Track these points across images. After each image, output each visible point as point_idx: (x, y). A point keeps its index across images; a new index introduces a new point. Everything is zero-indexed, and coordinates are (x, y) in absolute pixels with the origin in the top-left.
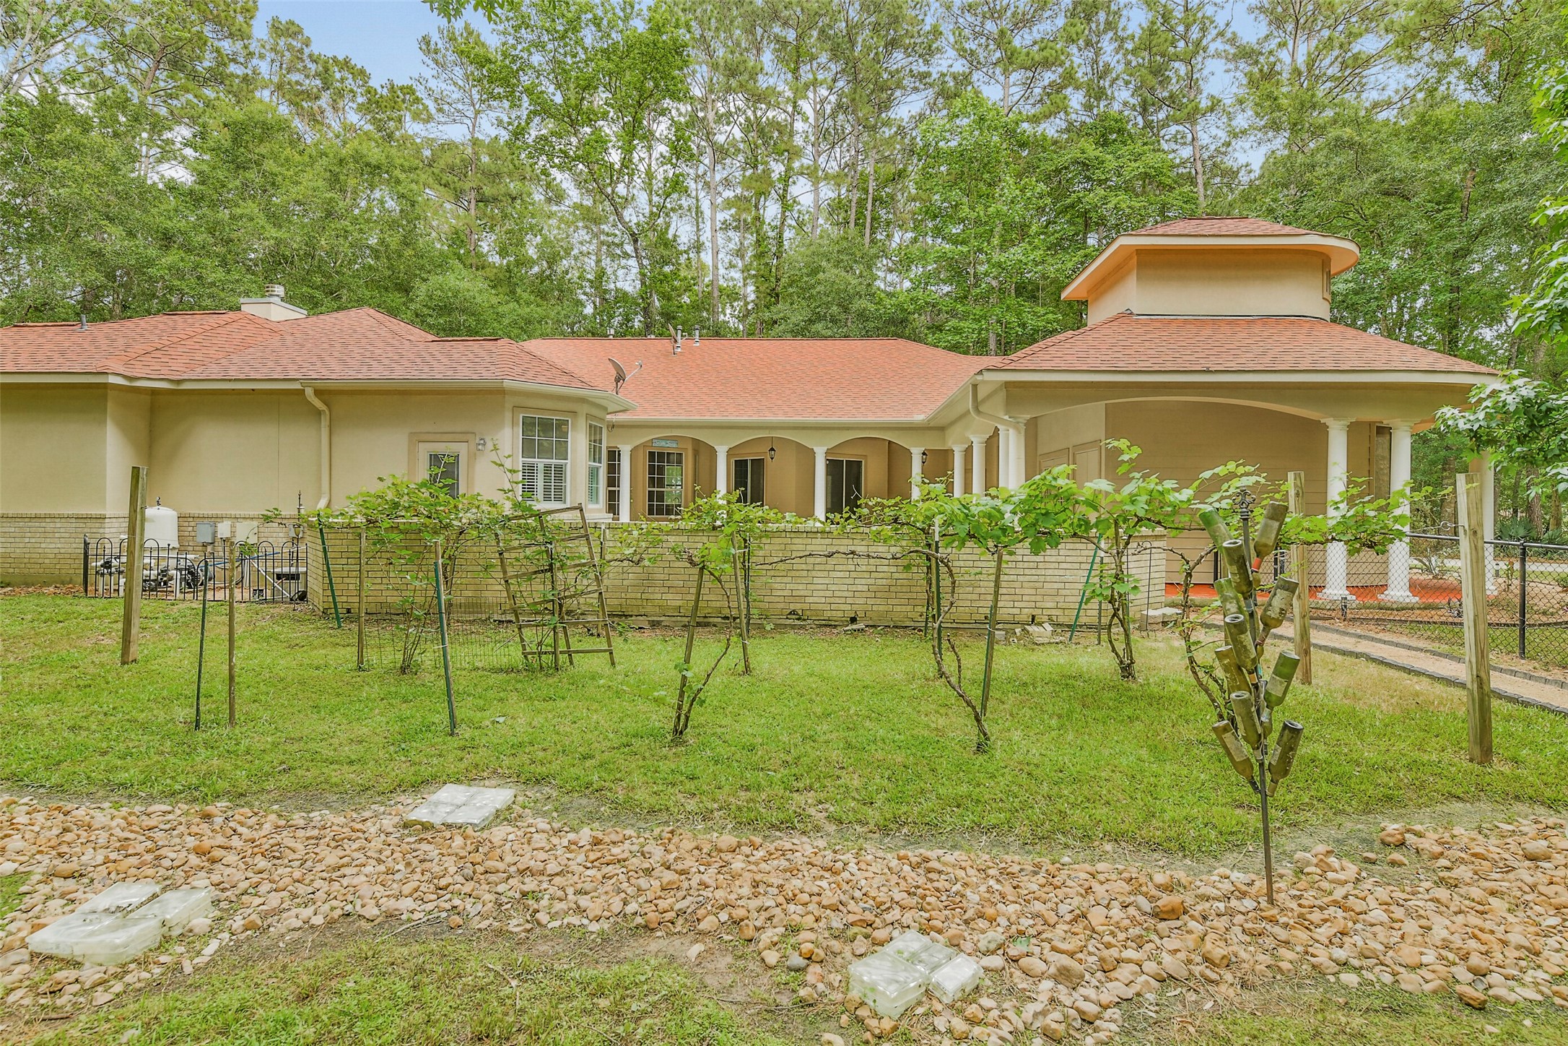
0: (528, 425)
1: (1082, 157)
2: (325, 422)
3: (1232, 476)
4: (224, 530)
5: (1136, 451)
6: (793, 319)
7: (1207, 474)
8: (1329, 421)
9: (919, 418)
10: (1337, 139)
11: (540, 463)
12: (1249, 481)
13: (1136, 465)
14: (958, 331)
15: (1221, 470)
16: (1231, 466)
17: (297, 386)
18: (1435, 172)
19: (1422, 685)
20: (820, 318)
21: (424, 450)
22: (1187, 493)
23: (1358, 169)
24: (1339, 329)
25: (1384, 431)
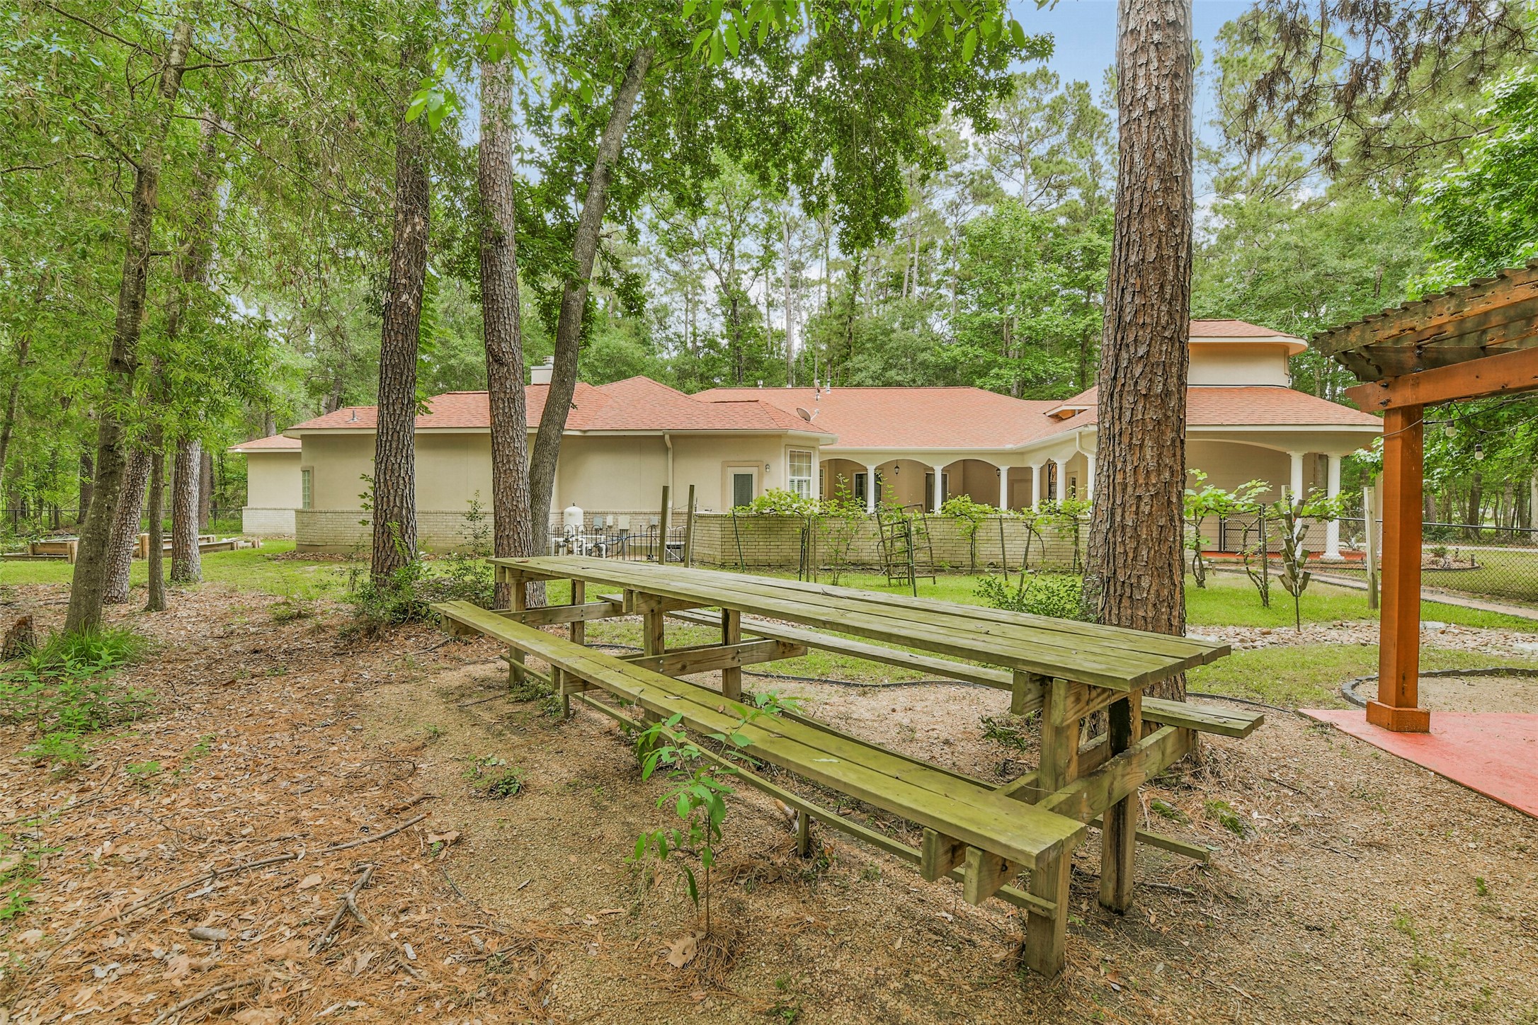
0: (792, 457)
1: (1089, 245)
2: (670, 455)
3: (1254, 487)
4: (610, 520)
5: (1205, 476)
6: (873, 368)
7: (1242, 486)
8: (1292, 453)
9: (1009, 446)
10: (1287, 244)
11: (796, 478)
12: (1262, 490)
13: (1206, 482)
14: (998, 376)
15: (1249, 484)
16: (1254, 482)
17: (660, 433)
18: (1356, 270)
19: (1348, 590)
20: (891, 367)
21: (731, 473)
22: (1232, 496)
23: (1301, 266)
24: (1297, 393)
25: (1324, 459)
